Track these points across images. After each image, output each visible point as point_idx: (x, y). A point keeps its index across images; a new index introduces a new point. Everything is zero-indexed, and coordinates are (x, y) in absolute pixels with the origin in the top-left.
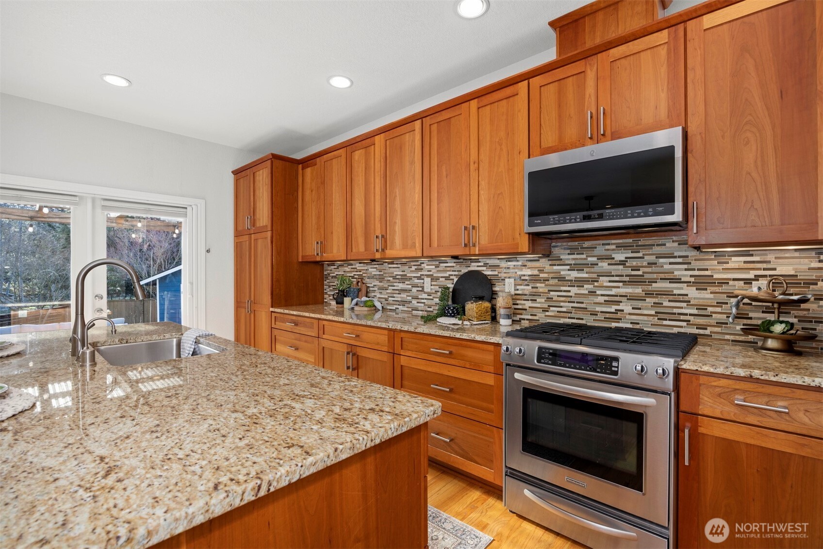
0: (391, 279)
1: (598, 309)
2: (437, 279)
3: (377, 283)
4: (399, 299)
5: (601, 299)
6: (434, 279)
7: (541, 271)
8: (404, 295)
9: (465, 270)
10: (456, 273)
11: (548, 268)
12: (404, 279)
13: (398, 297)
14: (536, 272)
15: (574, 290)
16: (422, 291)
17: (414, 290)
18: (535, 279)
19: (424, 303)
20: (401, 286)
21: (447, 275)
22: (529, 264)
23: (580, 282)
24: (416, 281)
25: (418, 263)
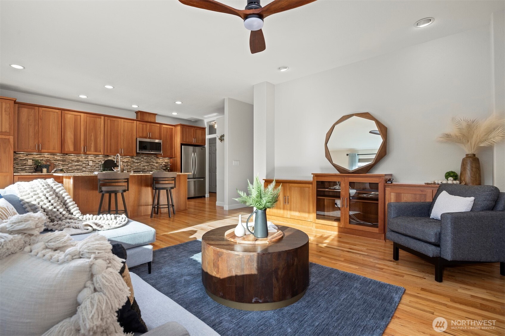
0: (71, 161)
1: (141, 168)
2: (95, 161)
3: (61, 163)
4: (76, 168)
5: (142, 166)
6: (93, 161)
7: (129, 160)
8: (78, 167)
9: (106, 159)
10: (103, 160)
11: (131, 159)
12: (78, 161)
13: (75, 168)
14: (128, 160)
15: (136, 164)
16: (88, 165)
17: (84, 165)
18: (127, 162)
19: (89, 169)
20: (76, 164)
21: (99, 160)
22: (126, 158)
23: (137, 163)
24: (85, 162)
25: (86, 156)
